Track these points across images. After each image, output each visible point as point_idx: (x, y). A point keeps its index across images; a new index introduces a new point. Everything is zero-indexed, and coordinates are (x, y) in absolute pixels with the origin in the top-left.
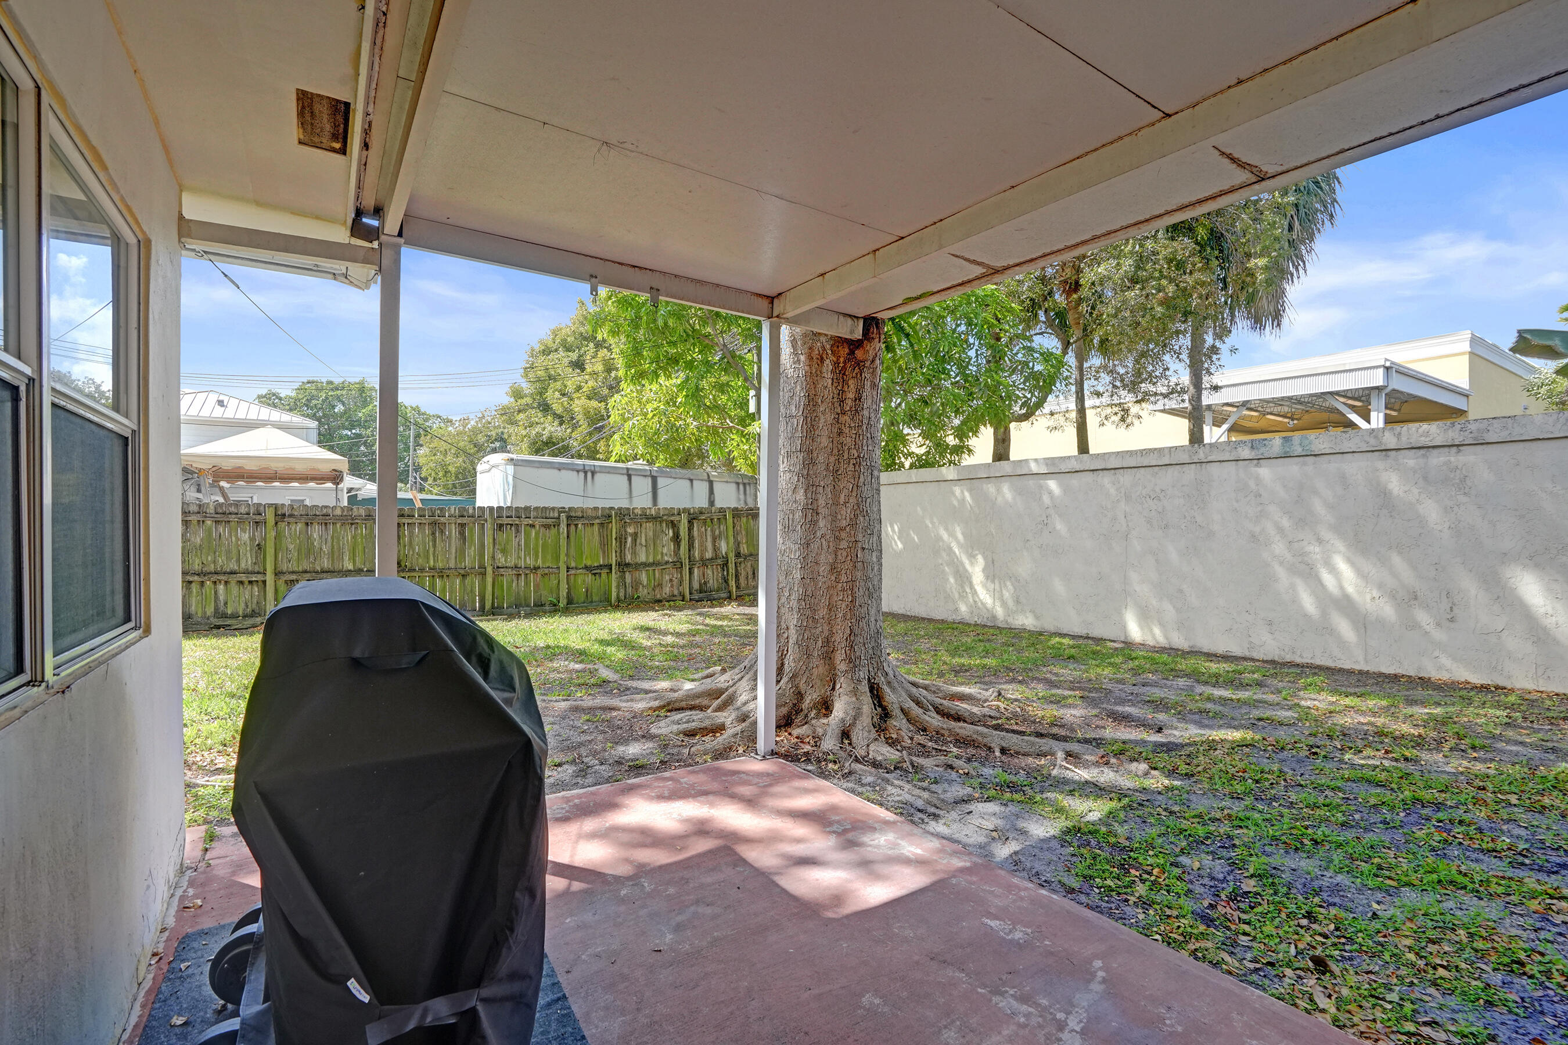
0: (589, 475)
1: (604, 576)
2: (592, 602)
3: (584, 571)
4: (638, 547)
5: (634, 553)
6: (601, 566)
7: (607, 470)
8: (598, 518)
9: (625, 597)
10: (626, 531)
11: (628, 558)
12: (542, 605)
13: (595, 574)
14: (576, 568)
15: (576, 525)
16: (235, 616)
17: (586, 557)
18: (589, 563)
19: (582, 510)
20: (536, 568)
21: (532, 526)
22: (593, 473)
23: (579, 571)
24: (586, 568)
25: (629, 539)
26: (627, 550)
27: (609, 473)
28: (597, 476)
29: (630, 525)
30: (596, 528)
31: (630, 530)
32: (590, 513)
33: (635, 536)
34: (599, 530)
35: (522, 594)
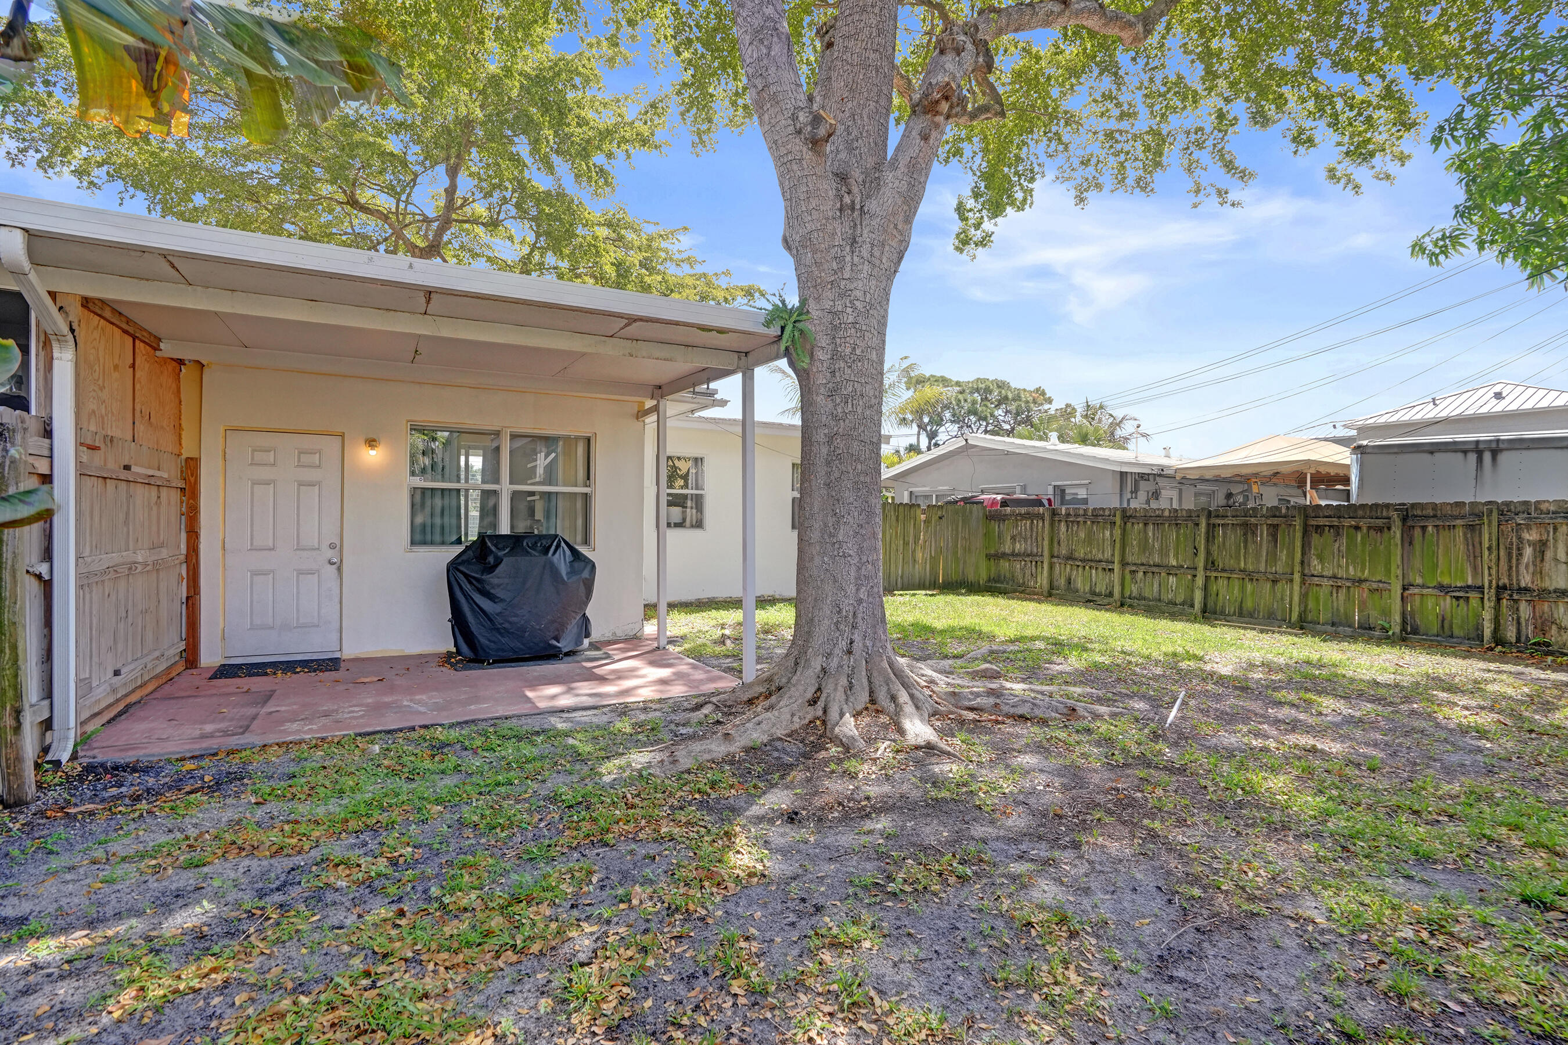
0: (1487, 457)
1: (1474, 602)
2: (1452, 636)
3: (1436, 592)
4: (1548, 564)
5: (1539, 573)
6: (1469, 587)
7: (1525, 446)
8: (1463, 517)
9: (1518, 640)
10: (1520, 538)
11: (1526, 580)
12: (1370, 629)
13: (1458, 598)
14: (1423, 586)
15: (1424, 528)
16: (1099, 595)
17: (1442, 573)
18: (1446, 581)
19: (1434, 506)
20: (1361, 581)
21: (1357, 528)
22: (1495, 453)
23: (1425, 591)
24: (1441, 587)
25: (1528, 552)
26: (1522, 568)
27: (1528, 448)
28: (1503, 458)
29: (1528, 528)
30: (1460, 533)
31: (1531, 536)
32: (1448, 511)
33: (1541, 547)
34: (1465, 535)
35: (1342, 610)
